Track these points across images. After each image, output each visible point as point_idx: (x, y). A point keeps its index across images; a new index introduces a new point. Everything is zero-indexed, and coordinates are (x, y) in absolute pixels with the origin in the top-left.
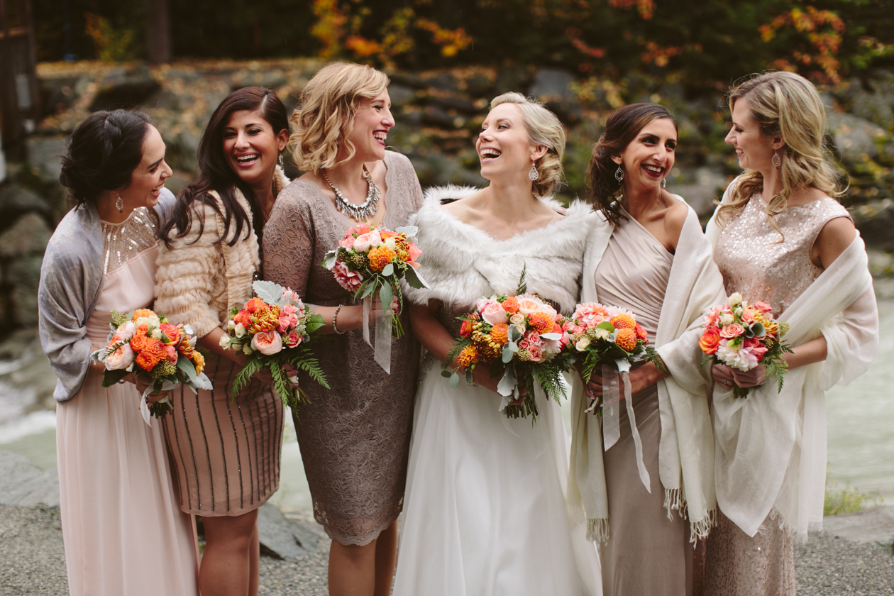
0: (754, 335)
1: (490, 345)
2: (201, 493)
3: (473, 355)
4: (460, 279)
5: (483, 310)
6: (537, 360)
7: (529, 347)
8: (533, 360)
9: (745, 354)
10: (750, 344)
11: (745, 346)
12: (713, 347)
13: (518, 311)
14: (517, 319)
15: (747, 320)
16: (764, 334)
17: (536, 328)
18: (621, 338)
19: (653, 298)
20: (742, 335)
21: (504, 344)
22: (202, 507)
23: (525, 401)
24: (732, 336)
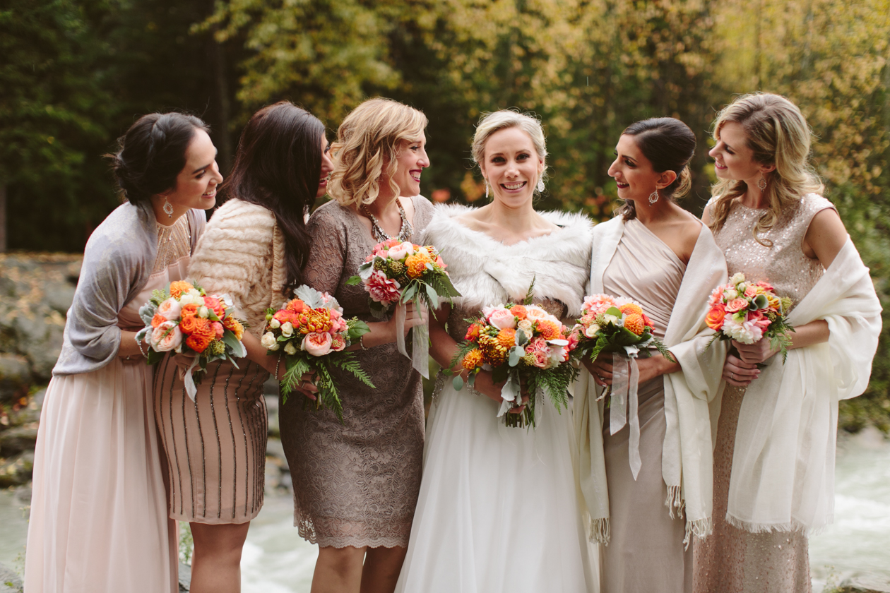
0: (757, 308)
1: (497, 348)
2: (207, 499)
3: (479, 358)
4: (471, 281)
5: (491, 316)
6: (542, 365)
7: (535, 352)
8: (538, 365)
9: (750, 326)
10: (754, 316)
11: (749, 319)
12: (719, 322)
13: (525, 318)
14: (525, 325)
15: (750, 294)
16: (766, 306)
17: (543, 335)
18: (629, 322)
19: (662, 302)
20: (746, 308)
21: (510, 348)
22: (207, 514)
23: (525, 410)
24: (737, 309)
